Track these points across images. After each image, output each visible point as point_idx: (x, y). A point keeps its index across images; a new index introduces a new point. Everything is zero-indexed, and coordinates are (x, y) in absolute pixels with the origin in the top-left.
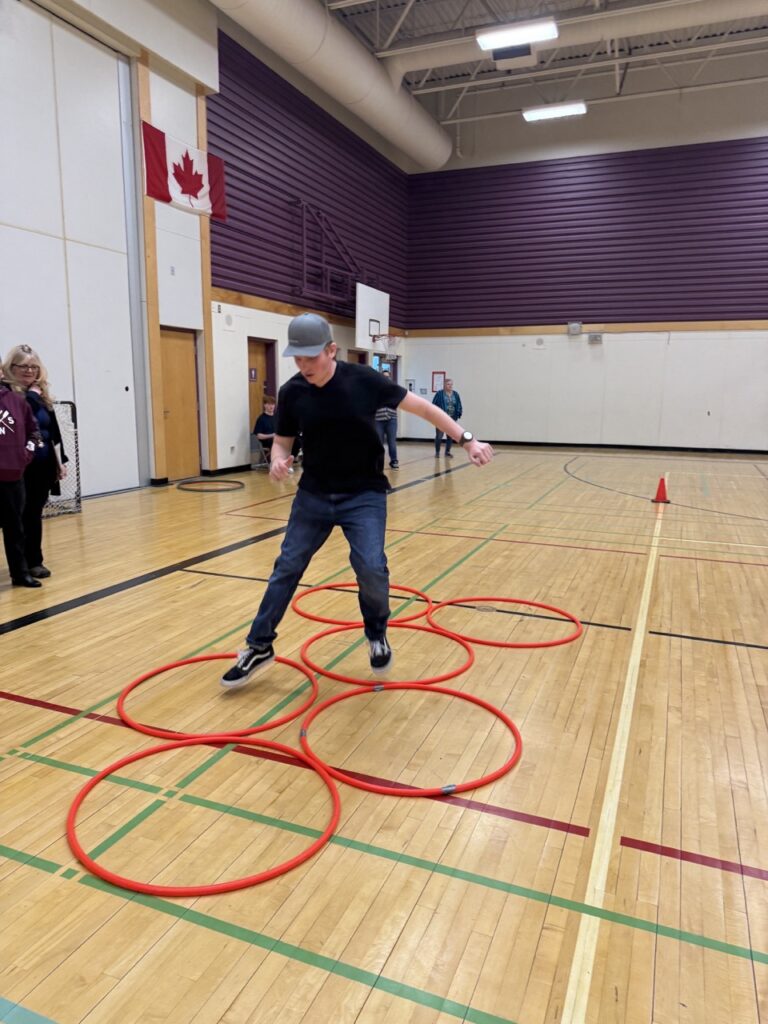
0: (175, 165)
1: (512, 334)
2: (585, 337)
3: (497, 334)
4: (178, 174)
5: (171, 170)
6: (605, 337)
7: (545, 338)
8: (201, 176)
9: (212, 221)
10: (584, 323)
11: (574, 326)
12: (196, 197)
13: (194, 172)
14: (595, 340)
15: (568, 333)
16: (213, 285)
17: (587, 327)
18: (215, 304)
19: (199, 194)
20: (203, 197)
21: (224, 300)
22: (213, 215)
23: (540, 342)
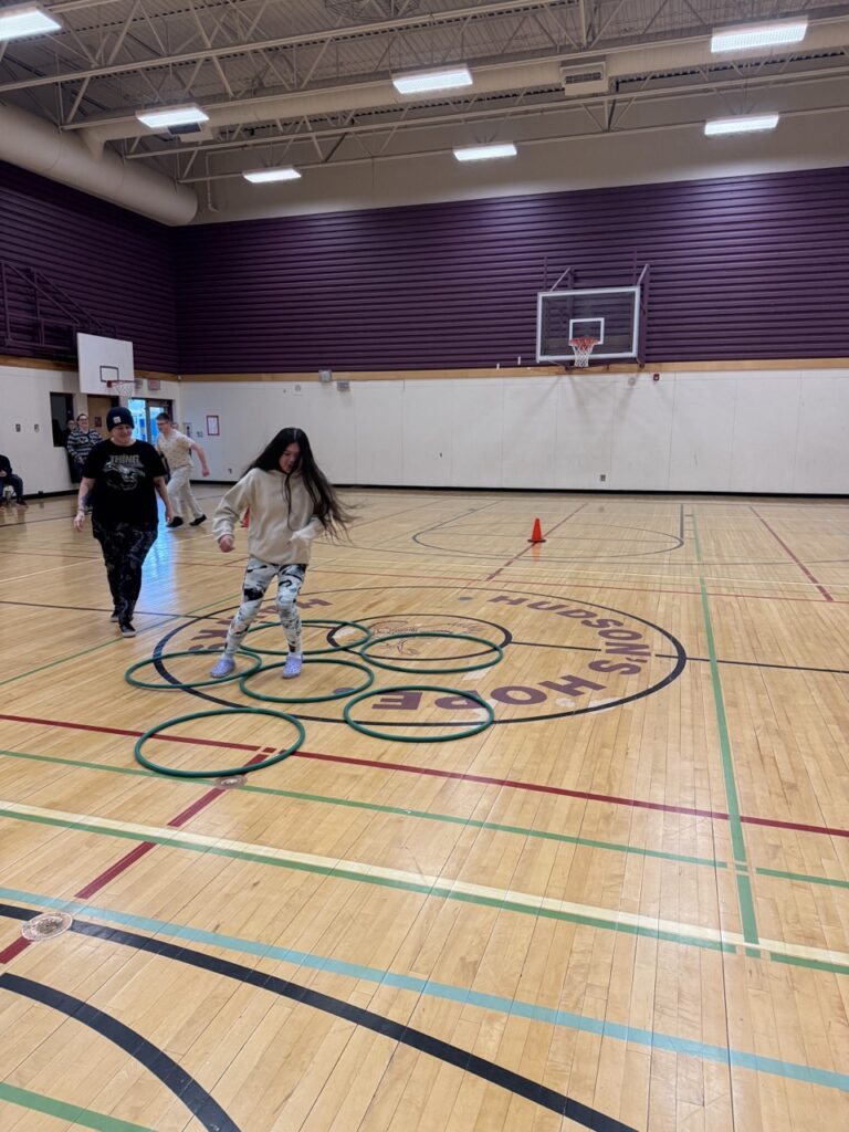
1: (273, 380)
2: (335, 384)
3: (260, 380)
6: (352, 384)
7: (303, 385)
10: (334, 371)
11: (325, 374)
14: (343, 387)
15: (320, 380)
17: (335, 375)
23: (298, 388)
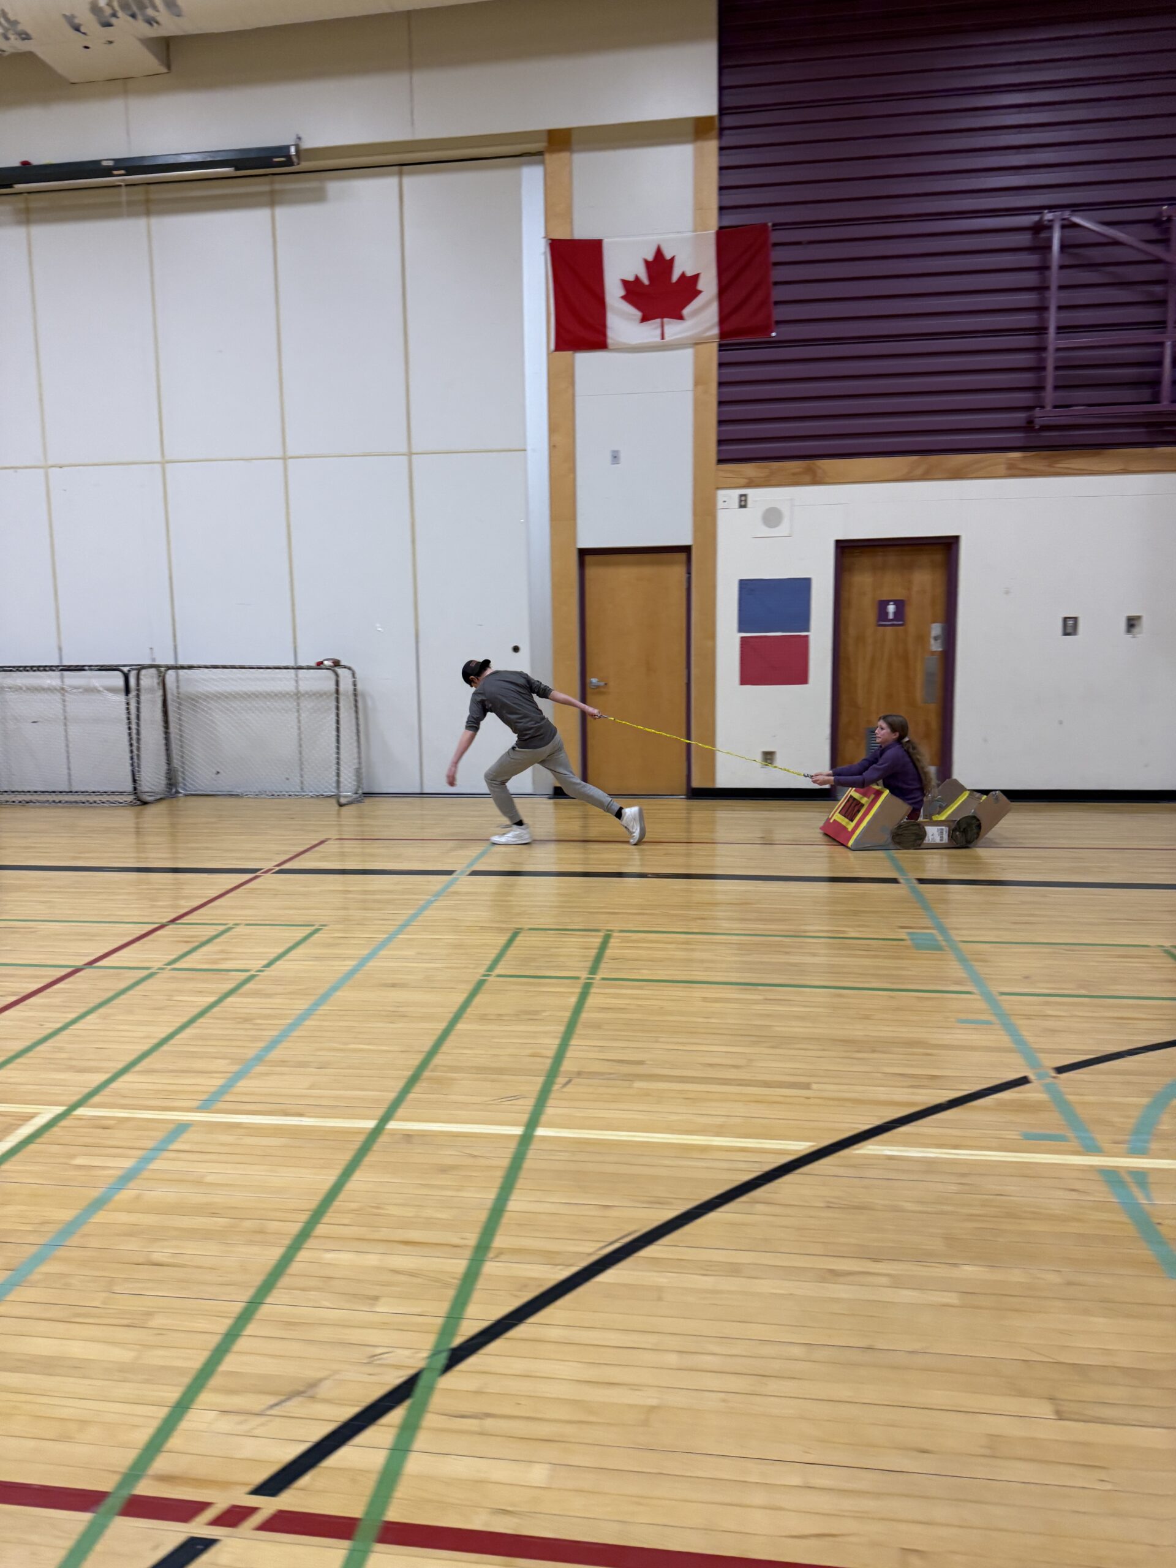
0: (625, 283)
4: (633, 291)
5: (613, 292)
8: (696, 277)
9: (722, 348)
12: (681, 317)
13: (675, 277)
16: (720, 461)
18: (727, 498)
19: (686, 312)
20: (695, 313)
21: (751, 484)
22: (723, 335)
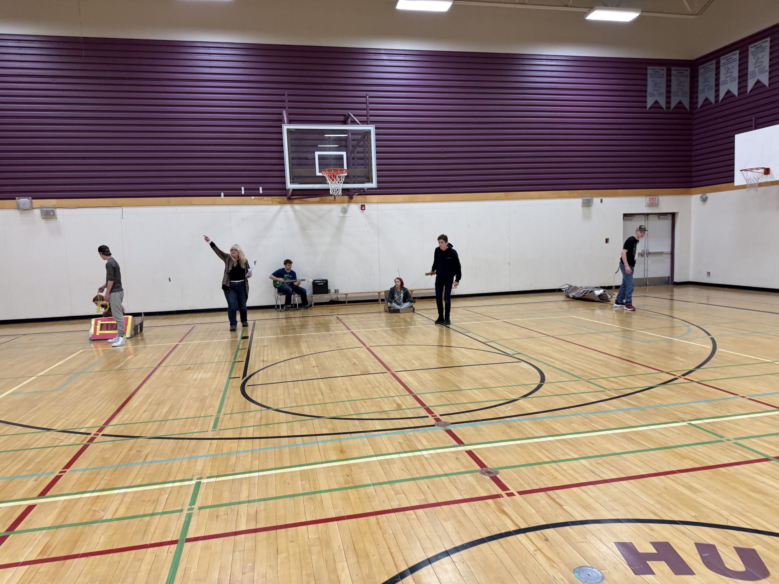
2: (37, 212)
6: (58, 212)
10: (34, 198)
11: (23, 201)
14: (49, 215)
15: (18, 208)
17: (37, 202)
